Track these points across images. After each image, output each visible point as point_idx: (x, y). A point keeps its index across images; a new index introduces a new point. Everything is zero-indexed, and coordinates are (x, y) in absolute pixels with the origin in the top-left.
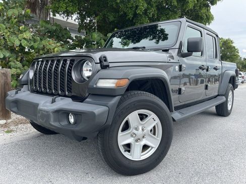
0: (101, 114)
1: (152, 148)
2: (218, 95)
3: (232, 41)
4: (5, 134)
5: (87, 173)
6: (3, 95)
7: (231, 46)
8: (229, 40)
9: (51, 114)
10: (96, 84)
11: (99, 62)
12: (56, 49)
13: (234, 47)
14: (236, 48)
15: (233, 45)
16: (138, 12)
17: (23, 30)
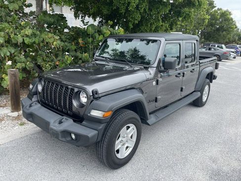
0: (93, 137)
1: (130, 148)
2: (194, 91)
3: (230, 13)
4: (20, 127)
5: (84, 166)
6: (14, 91)
7: (228, 18)
8: (227, 11)
9: (60, 133)
10: (90, 113)
11: (92, 95)
12: (55, 43)
13: (232, 19)
14: (234, 20)
15: (231, 16)
16: (130, 8)
17: (24, 26)
